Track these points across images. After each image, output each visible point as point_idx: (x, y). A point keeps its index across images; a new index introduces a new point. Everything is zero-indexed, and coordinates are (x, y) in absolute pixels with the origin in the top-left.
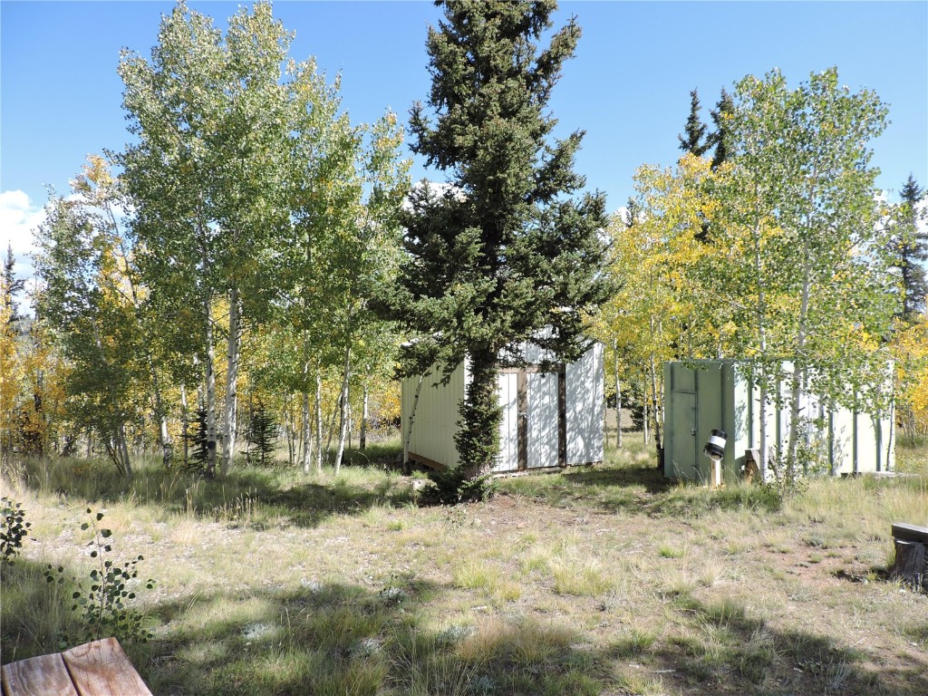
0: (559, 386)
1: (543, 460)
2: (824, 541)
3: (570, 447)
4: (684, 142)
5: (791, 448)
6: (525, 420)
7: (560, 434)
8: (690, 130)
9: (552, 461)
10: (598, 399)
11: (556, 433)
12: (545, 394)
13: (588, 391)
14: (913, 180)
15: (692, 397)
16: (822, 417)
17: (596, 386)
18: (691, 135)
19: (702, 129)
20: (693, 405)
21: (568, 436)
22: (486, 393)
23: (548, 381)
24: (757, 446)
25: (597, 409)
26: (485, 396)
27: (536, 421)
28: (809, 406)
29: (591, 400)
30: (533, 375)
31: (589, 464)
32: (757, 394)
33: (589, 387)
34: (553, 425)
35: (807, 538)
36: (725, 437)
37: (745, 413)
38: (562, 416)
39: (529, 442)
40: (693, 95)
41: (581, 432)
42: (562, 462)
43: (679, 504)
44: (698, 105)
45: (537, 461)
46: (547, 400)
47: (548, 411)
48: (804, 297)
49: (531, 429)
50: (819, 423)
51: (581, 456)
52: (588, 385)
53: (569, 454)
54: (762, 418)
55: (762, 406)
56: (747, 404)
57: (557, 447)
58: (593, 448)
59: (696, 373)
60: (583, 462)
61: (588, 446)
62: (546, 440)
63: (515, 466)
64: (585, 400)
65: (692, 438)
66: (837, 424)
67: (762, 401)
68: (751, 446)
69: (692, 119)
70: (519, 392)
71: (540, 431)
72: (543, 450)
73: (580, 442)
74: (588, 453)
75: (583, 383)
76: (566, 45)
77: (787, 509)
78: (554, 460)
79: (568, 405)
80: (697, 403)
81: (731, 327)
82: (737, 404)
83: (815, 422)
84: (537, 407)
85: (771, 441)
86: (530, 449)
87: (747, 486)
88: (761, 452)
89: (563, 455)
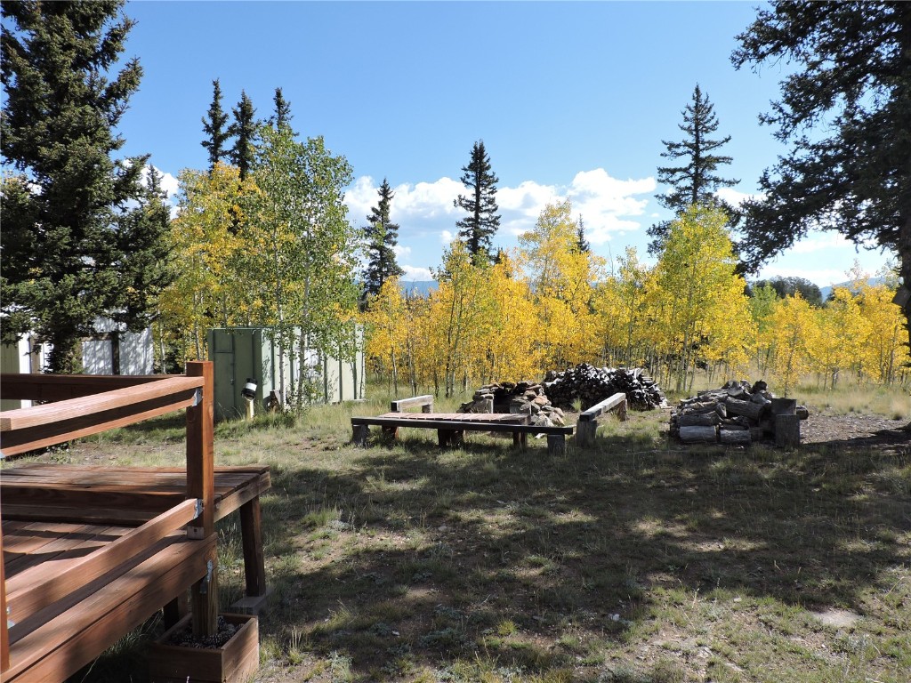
0: (113, 352)
2: (319, 436)
4: (207, 126)
5: (300, 385)
8: (213, 116)
10: (148, 361)
12: (100, 359)
13: (139, 355)
14: (387, 183)
15: (231, 355)
16: (319, 363)
17: (147, 350)
18: (214, 121)
19: (224, 118)
20: (231, 362)
23: (102, 348)
24: (278, 387)
25: (148, 370)
28: (311, 357)
29: (142, 362)
30: (88, 343)
32: (277, 350)
33: (140, 352)
35: (310, 436)
36: (256, 383)
37: (270, 364)
40: (216, 84)
43: (227, 432)
44: (220, 95)
46: (102, 364)
48: (306, 284)
50: (317, 368)
52: (139, 349)
54: (281, 367)
55: (281, 359)
56: (270, 358)
59: (233, 336)
64: (137, 363)
65: (232, 387)
66: (329, 370)
67: (281, 356)
68: (274, 388)
69: (215, 106)
75: (135, 347)
76: (132, 82)
77: (298, 424)
79: (121, 367)
80: (234, 360)
81: (259, 303)
82: (264, 359)
83: (314, 367)
84: (93, 371)
85: (287, 382)
87: (273, 415)
88: (281, 392)
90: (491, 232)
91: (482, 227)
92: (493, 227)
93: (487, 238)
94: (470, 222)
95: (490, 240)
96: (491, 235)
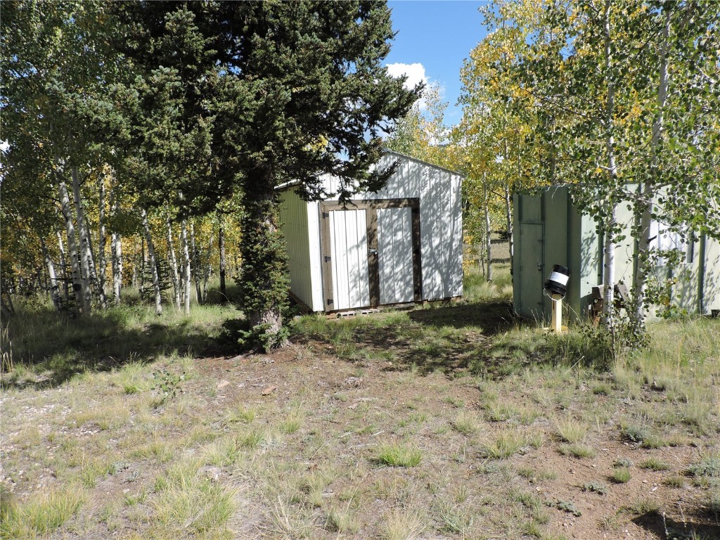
0: (413, 222)
1: (398, 296)
3: (427, 282)
6: (376, 257)
7: (414, 270)
9: (407, 297)
10: (456, 233)
11: (411, 269)
12: (397, 230)
13: (445, 225)
15: (539, 227)
17: (454, 221)
20: (540, 237)
21: (424, 272)
22: (260, 230)
23: (400, 216)
25: (455, 245)
26: (260, 233)
27: (388, 258)
29: (449, 234)
30: (383, 210)
31: (447, 299)
33: (447, 222)
34: (408, 261)
36: (568, 273)
37: (595, 245)
38: (417, 252)
39: (381, 280)
41: (438, 267)
42: (418, 298)
45: (391, 297)
46: (399, 236)
47: (401, 247)
49: (383, 265)
51: (438, 291)
52: (446, 218)
53: (426, 290)
54: (608, 250)
56: (597, 235)
57: (412, 282)
58: (451, 283)
59: (543, 199)
60: (441, 297)
61: (446, 281)
62: (400, 277)
63: (367, 303)
64: (442, 235)
65: (539, 274)
68: (600, 282)
70: (368, 230)
71: (393, 268)
72: (396, 287)
73: (438, 279)
74: (446, 288)
75: (440, 216)
78: (410, 296)
79: (423, 240)
80: (543, 234)
82: (584, 236)
84: (389, 244)
86: (383, 286)
89: (418, 290)
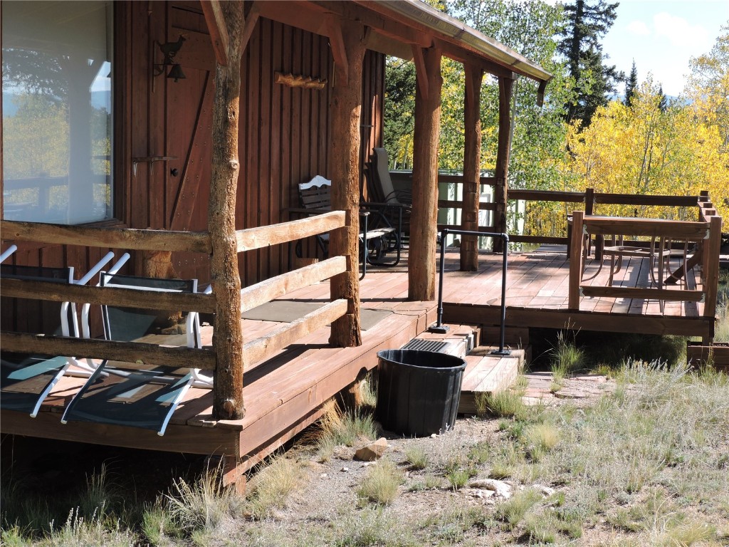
90: (601, 28)
91: (587, 21)
92: (605, 21)
93: (595, 38)
94: (570, 12)
95: (599, 41)
96: (601, 33)
